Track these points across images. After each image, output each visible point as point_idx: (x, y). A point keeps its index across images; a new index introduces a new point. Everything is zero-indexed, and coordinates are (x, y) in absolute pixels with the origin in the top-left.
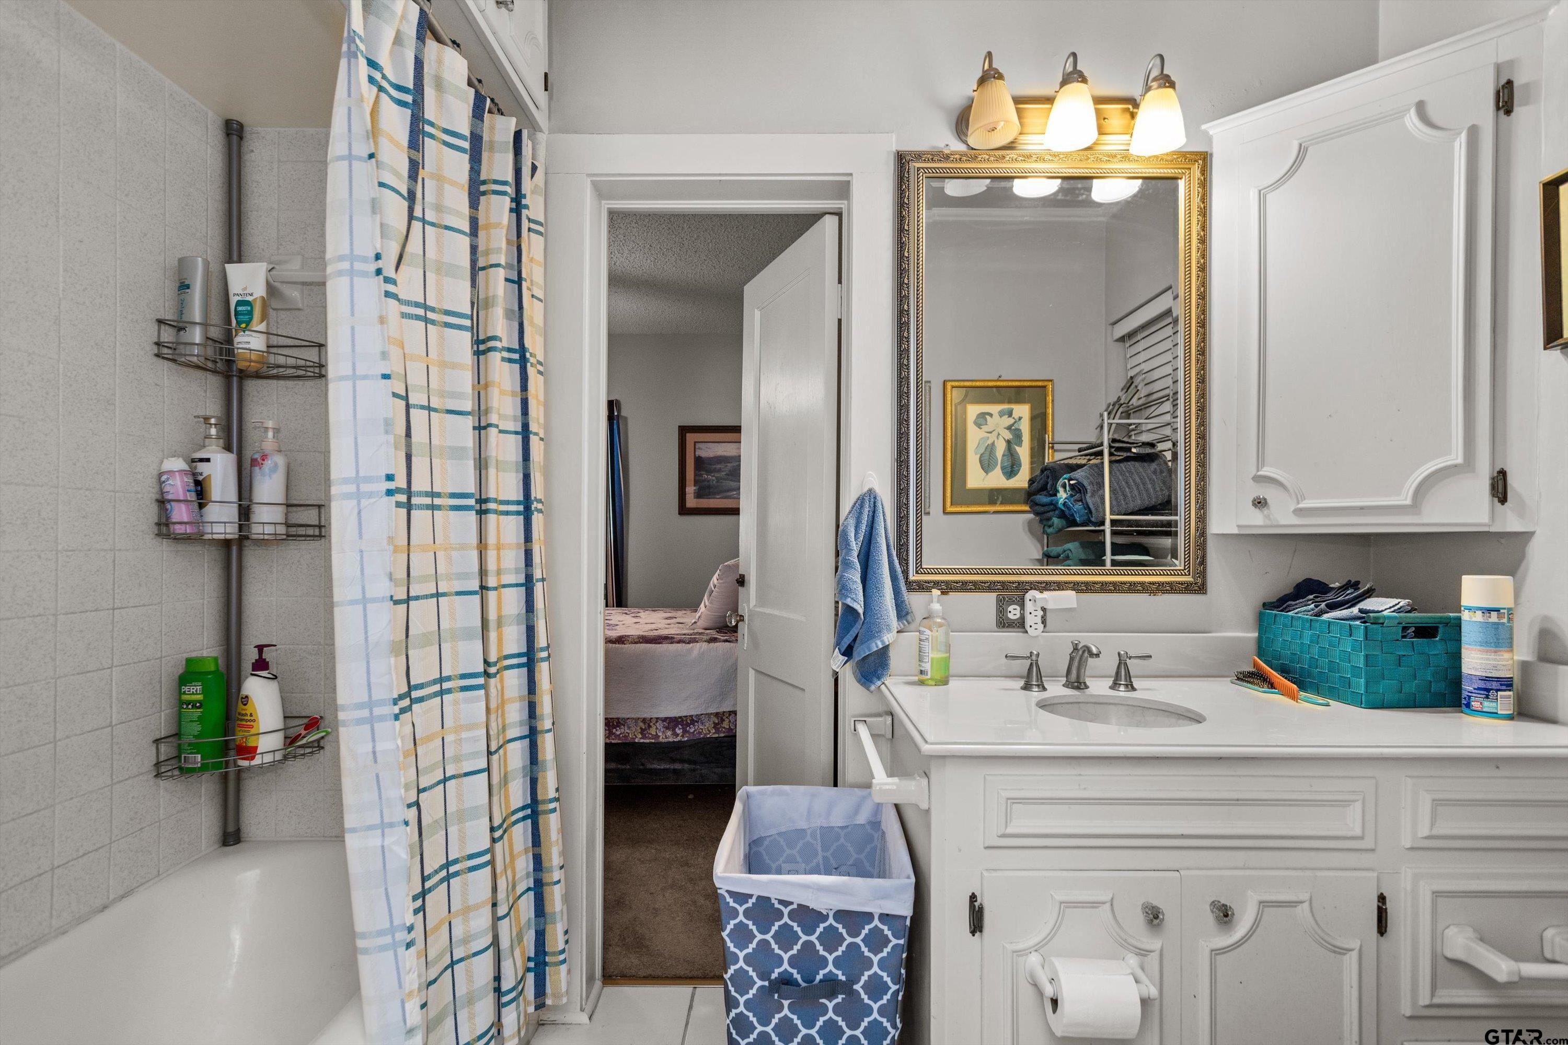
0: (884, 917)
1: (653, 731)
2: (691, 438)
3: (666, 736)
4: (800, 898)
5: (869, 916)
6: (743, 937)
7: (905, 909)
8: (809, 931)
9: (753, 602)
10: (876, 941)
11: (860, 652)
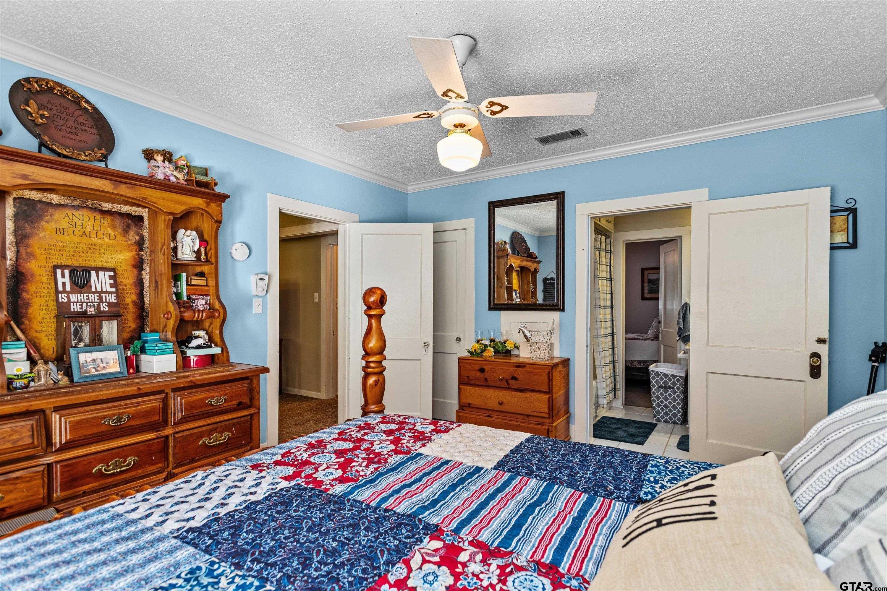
0: (680, 376)
1: (634, 364)
2: (646, 272)
3: (638, 366)
4: (664, 372)
5: (676, 376)
6: (654, 378)
7: (683, 375)
8: (666, 378)
9: (662, 328)
10: (678, 381)
11: (683, 336)
